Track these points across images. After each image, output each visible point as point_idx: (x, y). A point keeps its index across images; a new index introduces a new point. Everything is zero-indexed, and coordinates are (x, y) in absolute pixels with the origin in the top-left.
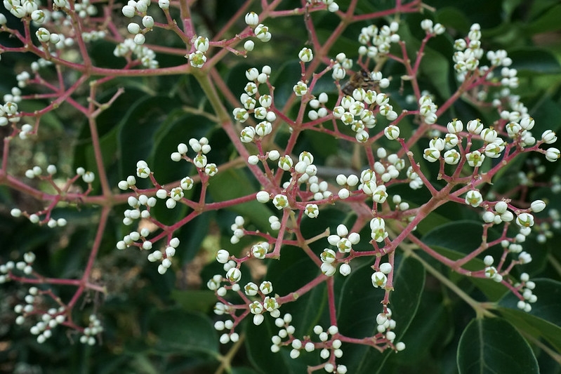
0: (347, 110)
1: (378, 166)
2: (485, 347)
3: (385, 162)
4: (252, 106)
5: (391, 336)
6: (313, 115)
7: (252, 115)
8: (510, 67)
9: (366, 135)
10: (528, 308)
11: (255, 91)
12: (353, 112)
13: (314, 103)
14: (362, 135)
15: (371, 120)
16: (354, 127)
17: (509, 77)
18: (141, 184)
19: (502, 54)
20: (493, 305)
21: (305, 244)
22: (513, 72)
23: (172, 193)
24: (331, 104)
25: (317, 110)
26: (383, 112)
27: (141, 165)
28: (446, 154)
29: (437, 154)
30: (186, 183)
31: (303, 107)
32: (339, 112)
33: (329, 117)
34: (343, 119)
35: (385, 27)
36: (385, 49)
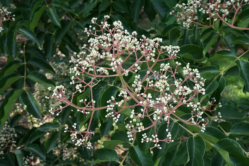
0: (158, 85)
1: (166, 97)
2: (195, 144)
3: (167, 96)
4: (137, 84)
5: (170, 138)
6: (150, 85)
7: (136, 86)
8: (198, 73)
9: (162, 90)
10: (203, 132)
11: (137, 80)
12: (159, 85)
13: (150, 83)
14: (161, 90)
15: (163, 87)
16: (159, 88)
17: (198, 75)
18: (112, 101)
19: (196, 70)
20: (197, 134)
21: (149, 116)
22: (199, 74)
23: (120, 103)
24: (154, 83)
25: (151, 84)
26: (166, 85)
27: (112, 97)
28: (179, 93)
29: (177, 93)
30: (122, 101)
31: (148, 84)
32: (156, 85)
33: (154, 86)
34: (157, 87)
35: (166, 64)
36: (167, 69)
